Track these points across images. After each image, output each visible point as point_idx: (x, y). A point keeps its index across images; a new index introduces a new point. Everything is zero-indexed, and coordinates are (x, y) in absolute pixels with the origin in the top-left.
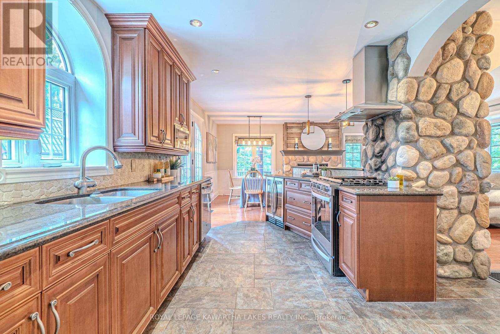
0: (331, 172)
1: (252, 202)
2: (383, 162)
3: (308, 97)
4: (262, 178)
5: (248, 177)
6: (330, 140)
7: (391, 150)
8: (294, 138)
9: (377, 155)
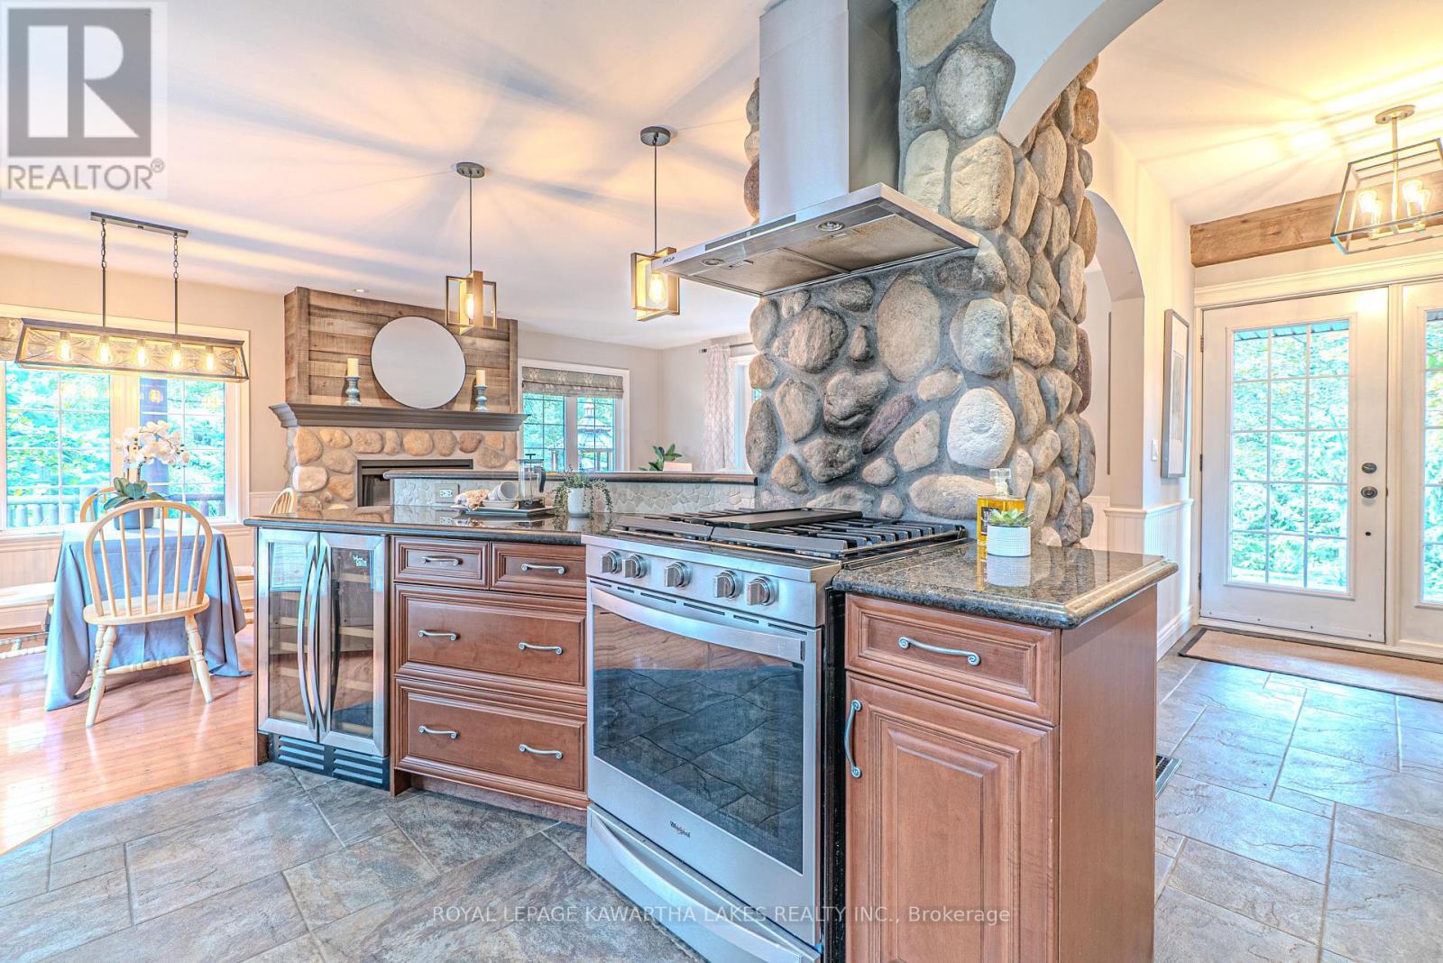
0: (606, 492)
1: (137, 661)
2: (870, 452)
3: (471, 170)
4: (202, 532)
5: (111, 533)
6: (481, 377)
7: (913, 404)
8: (342, 358)
9: (842, 423)
